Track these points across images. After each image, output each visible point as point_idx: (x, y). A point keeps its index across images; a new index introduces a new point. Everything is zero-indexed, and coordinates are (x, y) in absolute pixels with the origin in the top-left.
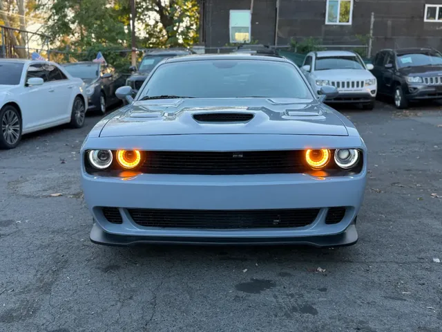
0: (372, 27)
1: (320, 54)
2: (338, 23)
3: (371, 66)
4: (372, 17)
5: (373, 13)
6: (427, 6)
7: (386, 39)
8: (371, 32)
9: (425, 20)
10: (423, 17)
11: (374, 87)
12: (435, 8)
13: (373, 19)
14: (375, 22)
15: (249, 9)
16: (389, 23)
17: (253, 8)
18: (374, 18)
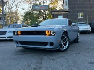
1: (78, 23)
2: (80, 17)
3: (89, 25)
5: (88, 15)
8: (88, 19)
11: (91, 29)
14: (88, 17)
15: (62, 15)
16: (91, 17)
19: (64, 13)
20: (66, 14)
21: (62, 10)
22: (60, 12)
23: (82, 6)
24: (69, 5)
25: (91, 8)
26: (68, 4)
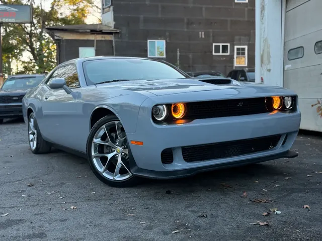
0: (178, 58)
2: (156, 56)
4: (178, 52)
5: (178, 49)
6: (214, 44)
7: (189, 66)
8: (178, 61)
9: (214, 54)
10: (212, 52)
12: (219, 46)
13: (178, 54)
14: (180, 55)
15: (94, 47)
16: (190, 56)
17: (96, 46)
18: (180, 52)
19: (99, 37)
20: (106, 41)
21: (93, 28)
22: (85, 33)
23: (160, 16)
24: (114, 10)
25: (189, 23)
26: (112, 8)
